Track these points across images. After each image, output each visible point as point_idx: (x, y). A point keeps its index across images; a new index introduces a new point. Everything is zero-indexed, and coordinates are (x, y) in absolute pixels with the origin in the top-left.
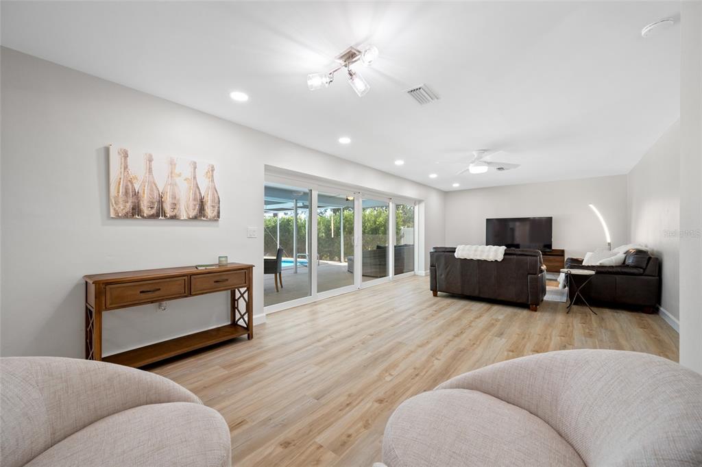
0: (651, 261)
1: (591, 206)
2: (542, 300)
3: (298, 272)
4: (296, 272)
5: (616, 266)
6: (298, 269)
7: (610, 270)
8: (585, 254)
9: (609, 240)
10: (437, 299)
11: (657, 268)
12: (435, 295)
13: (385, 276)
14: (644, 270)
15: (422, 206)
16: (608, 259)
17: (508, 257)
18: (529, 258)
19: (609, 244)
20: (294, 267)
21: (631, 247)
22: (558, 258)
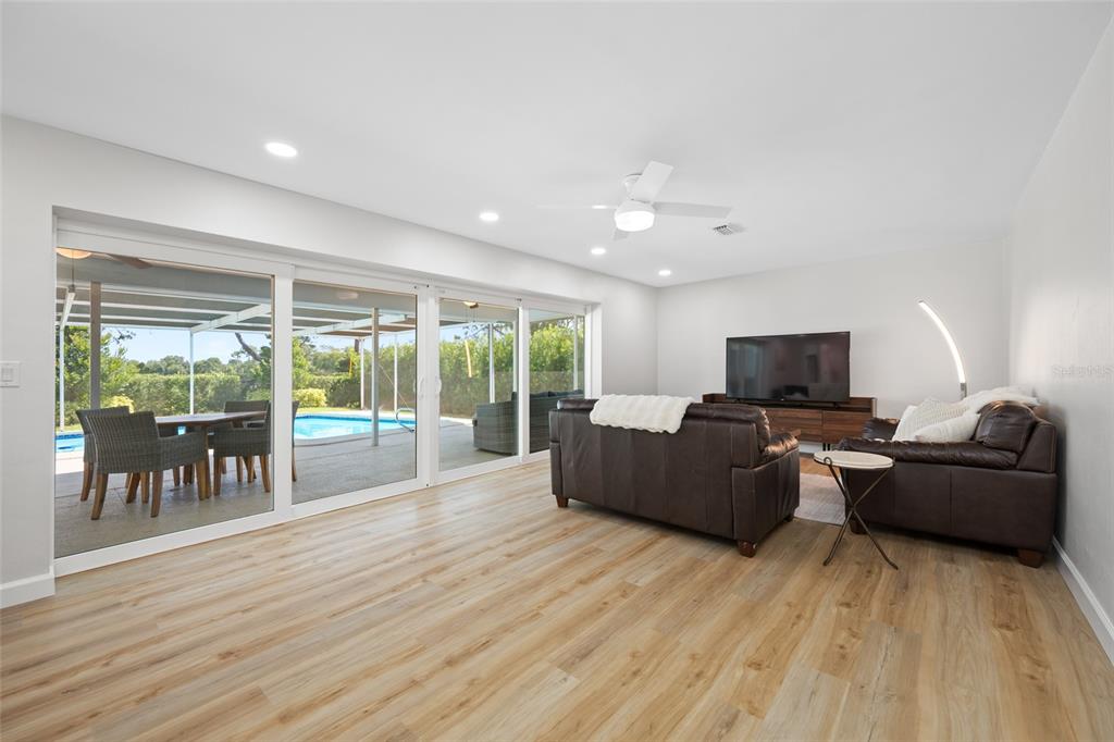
0: (1036, 434)
1: (922, 305)
2: (789, 518)
3: (380, 442)
4: (376, 445)
5: (952, 445)
6: (380, 439)
7: (934, 453)
8: (906, 408)
9: (962, 380)
10: (564, 512)
11: (1053, 451)
12: (563, 503)
13: (510, 455)
14: (1020, 455)
15: (598, 314)
16: (939, 425)
17: (690, 422)
18: (732, 426)
19: (963, 387)
20: (372, 435)
21: (997, 396)
22: (858, 416)
